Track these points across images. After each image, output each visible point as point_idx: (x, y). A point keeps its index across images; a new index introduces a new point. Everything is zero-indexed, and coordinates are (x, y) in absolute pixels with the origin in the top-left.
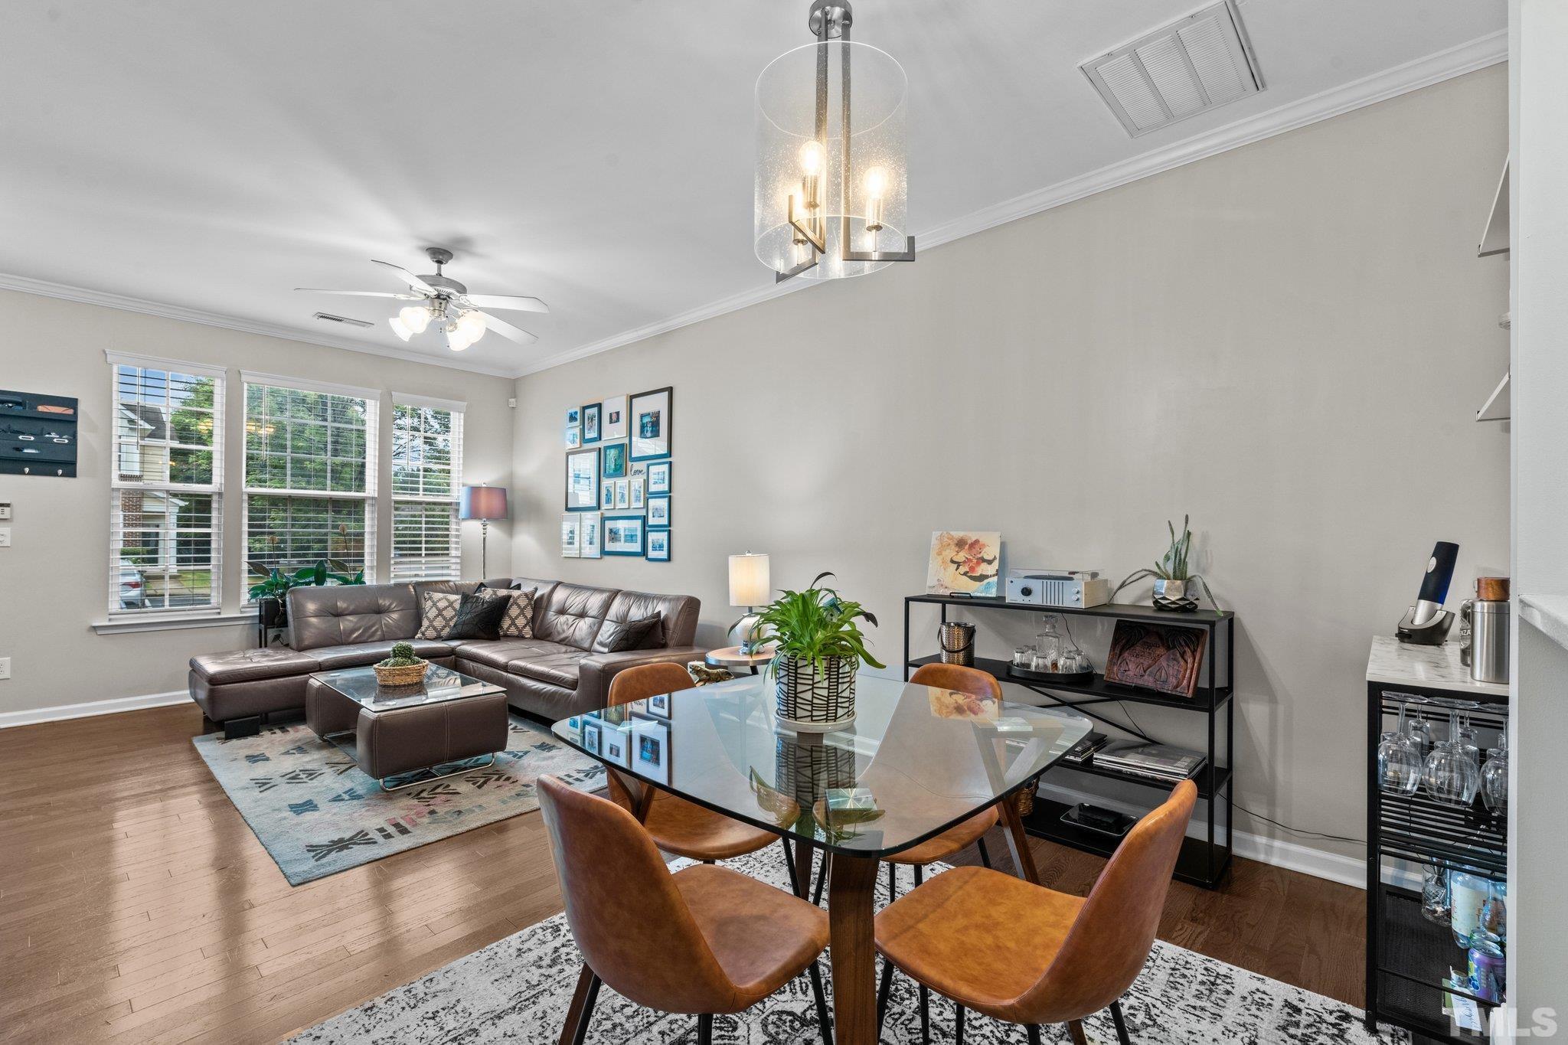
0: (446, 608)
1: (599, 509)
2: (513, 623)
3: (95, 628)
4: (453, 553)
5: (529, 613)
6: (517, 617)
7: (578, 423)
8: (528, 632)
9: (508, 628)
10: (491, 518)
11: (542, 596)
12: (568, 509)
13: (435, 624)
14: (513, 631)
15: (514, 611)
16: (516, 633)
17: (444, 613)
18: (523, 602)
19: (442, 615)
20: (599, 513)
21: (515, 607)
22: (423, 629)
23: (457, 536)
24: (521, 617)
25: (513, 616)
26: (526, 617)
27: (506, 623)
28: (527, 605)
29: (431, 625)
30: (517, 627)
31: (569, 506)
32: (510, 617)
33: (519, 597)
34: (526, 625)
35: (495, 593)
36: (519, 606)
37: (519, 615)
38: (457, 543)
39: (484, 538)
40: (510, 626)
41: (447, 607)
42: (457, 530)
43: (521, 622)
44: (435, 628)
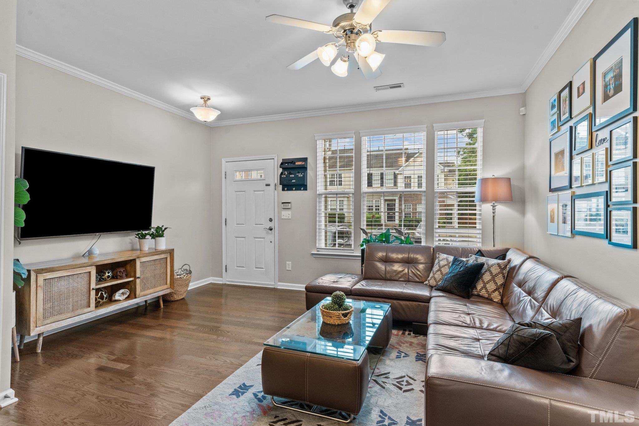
0: (444, 266)
1: (571, 187)
2: (484, 287)
3: (313, 254)
4: (478, 226)
5: (500, 280)
6: (488, 282)
7: (555, 110)
8: (496, 297)
9: (481, 290)
10: (496, 200)
11: (515, 267)
12: (551, 190)
13: (436, 276)
14: (483, 293)
15: (487, 277)
16: (486, 295)
17: (442, 269)
18: (495, 270)
19: (441, 271)
20: (569, 192)
21: (488, 273)
22: (429, 279)
23: (480, 215)
24: (492, 283)
25: (486, 281)
26: (496, 283)
27: (480, 285)
28: (499, 273)
29: (433, 277)
30: (487, 291)
31: (552, 188)
32: (483, 281)
33: (492, 266)
34: (495, 291)
35: (477, 259)
36: (491, 273)
37: (490, 281)
38: (480, 219)
39: (494, 217)
40: (482, 288)
41: (446, 265)
42: (480, 210)
43: (491, 287)
44: (435, 279)
